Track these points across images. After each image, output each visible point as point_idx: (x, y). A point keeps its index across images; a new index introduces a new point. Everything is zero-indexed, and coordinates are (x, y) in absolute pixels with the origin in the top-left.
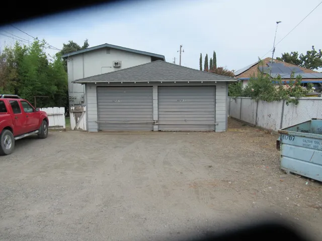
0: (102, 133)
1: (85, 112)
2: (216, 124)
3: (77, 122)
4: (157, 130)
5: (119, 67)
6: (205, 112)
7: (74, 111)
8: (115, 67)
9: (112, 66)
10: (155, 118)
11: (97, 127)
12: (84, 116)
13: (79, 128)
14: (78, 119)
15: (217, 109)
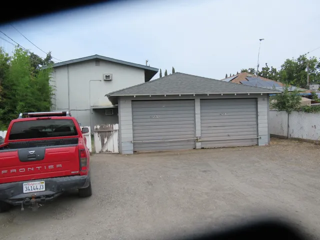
0: (137, 155)
1: (116, 131)
2: (259, 137)
3: (103, 144)
4: (200, 147)
5: (111, 80)
6: (248, 125)
7: (100, 130)
8: (105, 80)
9: (102, 79)
10: (198, 134)
11: (132, 148)
12: (115, 136)
13: (107, 151)
14: (106, 140)
15: (259, 122)
